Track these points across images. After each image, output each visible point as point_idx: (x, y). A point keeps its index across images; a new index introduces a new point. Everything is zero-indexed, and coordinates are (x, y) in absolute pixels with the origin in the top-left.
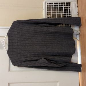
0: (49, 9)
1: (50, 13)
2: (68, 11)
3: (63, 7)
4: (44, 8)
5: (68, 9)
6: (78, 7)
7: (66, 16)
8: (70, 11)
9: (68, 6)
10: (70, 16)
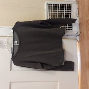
0: (50, 10)
1: (52, 14)
2: (69, 13)
3: (64, 8)
4: (45, 9)
5: (69, 10)
6: (78, 9)
7: (67, 17)
8: (71, 13)
9: (69, 8)
10: (71, 18)
